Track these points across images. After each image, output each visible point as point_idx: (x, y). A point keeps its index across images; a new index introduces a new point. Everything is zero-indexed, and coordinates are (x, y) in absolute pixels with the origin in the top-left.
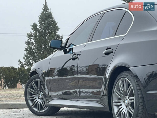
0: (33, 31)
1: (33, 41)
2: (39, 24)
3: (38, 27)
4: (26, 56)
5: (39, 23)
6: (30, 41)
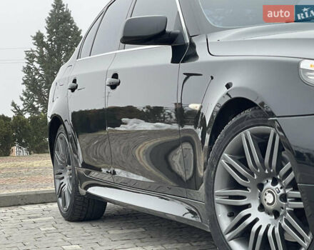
0: (36, 47)
1: (37, 66)
2: (48, 33)
3: (45, 40)
4: (25, 94)
5: (46, 31)
6: (32, 66)
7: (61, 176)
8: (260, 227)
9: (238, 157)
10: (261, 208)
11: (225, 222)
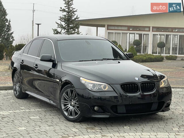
7: (16, 85)
8: (70, 109)
9: (67, 94)
10: (71, 105)
11: (63, 107)
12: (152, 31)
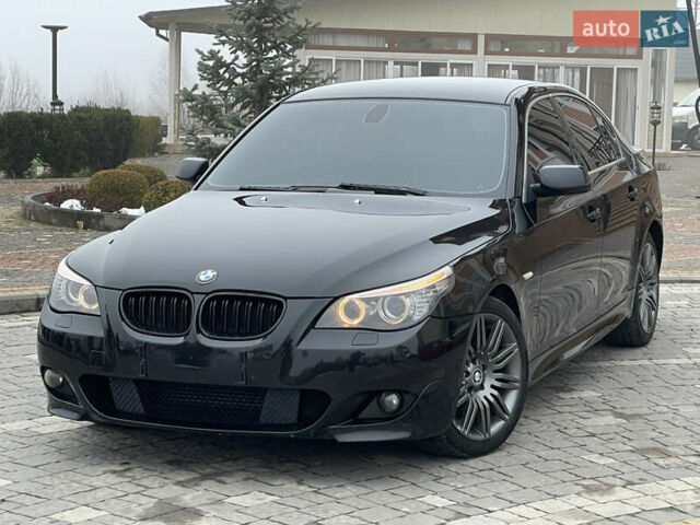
12: (486, 53)
